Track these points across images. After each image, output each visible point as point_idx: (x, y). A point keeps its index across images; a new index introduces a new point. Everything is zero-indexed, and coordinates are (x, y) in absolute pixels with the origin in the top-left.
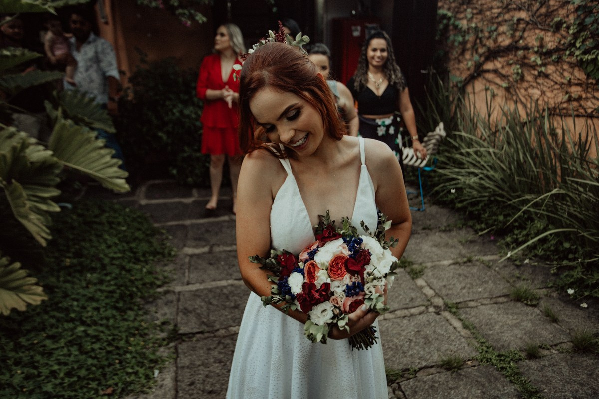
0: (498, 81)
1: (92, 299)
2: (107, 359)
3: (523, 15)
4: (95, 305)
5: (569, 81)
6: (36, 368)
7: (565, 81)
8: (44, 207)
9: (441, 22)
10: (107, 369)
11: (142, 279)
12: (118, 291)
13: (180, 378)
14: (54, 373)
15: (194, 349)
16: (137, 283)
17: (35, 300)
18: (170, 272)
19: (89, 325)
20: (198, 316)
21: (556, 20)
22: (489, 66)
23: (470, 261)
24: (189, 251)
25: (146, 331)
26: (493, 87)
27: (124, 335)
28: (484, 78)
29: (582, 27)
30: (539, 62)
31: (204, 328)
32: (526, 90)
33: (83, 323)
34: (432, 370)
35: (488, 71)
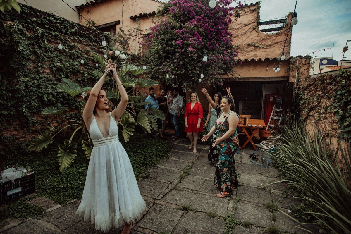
3: (320, 93)
7: (332, 121)
8: (130, 133)
9: (299, 96)
15: (147, 181)
16: (150, 161)
18: (163, 162)
20: (157, 174)
22: (311, 113)
23: (264, 189)
28: (309, 118)
29: (336, 98)
31: (155, 177)
34: (203, 214)
35: (311, 116)
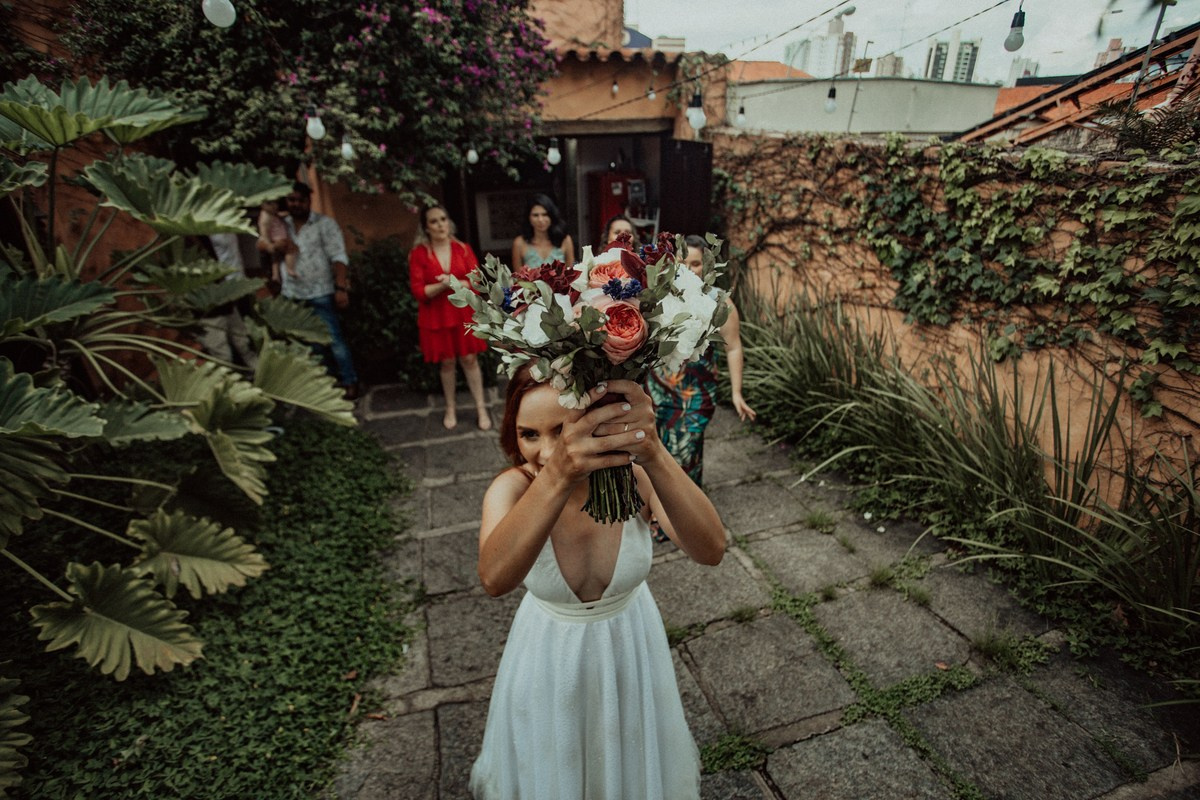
0: (784, 257)
1: (321, 559)
2: (346, 634)
3: (809, 185)
4: (324, 566)
5: (862, 266)
6: (264, 654)
7: (858, 265)
8: (255, 456)
9: (716, 183)
10: (347, 648)
11: (376, 526)
12: (350, 544)
13: (433, 653)
14: (286, 660)
15: (446, 613)
16: (371, 531)
17: (255, 571)
18: (410, 512)
19: (320, 594)
20: (449, 570)
21: (846, 195)
22: (773, 239)
23: (759, 479)
24: (430, 482)
25: (388, 594)
26: (778, 264)
27: (362, 601)
28: (768, 252)
29: (873, 208)
30: (829, 242)
31: (456, 585)
32: (816, 270)
33: (313, 591)
34: (722, 624)
35: (773, 245)
